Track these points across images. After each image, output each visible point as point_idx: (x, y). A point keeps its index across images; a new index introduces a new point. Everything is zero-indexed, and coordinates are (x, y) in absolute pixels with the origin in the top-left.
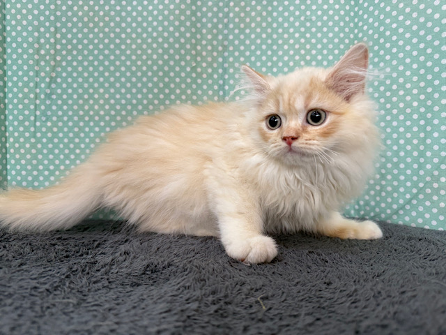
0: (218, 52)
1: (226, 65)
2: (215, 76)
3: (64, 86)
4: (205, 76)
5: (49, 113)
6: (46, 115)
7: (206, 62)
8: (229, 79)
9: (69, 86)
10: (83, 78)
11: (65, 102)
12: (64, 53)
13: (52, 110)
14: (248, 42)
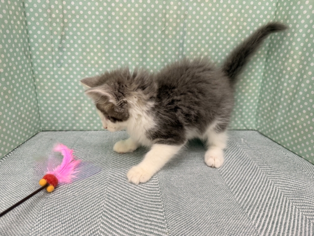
0: (180, 19)
1: (186, 29)
2: (178, 37)
3: (72, 42)
4: (170, 37)
5: (62, 61)
6: (60, 63)
7: (172, 26)
8: (187, 39)
9: (75, 42)
10: (85, 36)
11: (73, 54)
12: (70, 16)
13: (64, 59)
14: (202, 13)
